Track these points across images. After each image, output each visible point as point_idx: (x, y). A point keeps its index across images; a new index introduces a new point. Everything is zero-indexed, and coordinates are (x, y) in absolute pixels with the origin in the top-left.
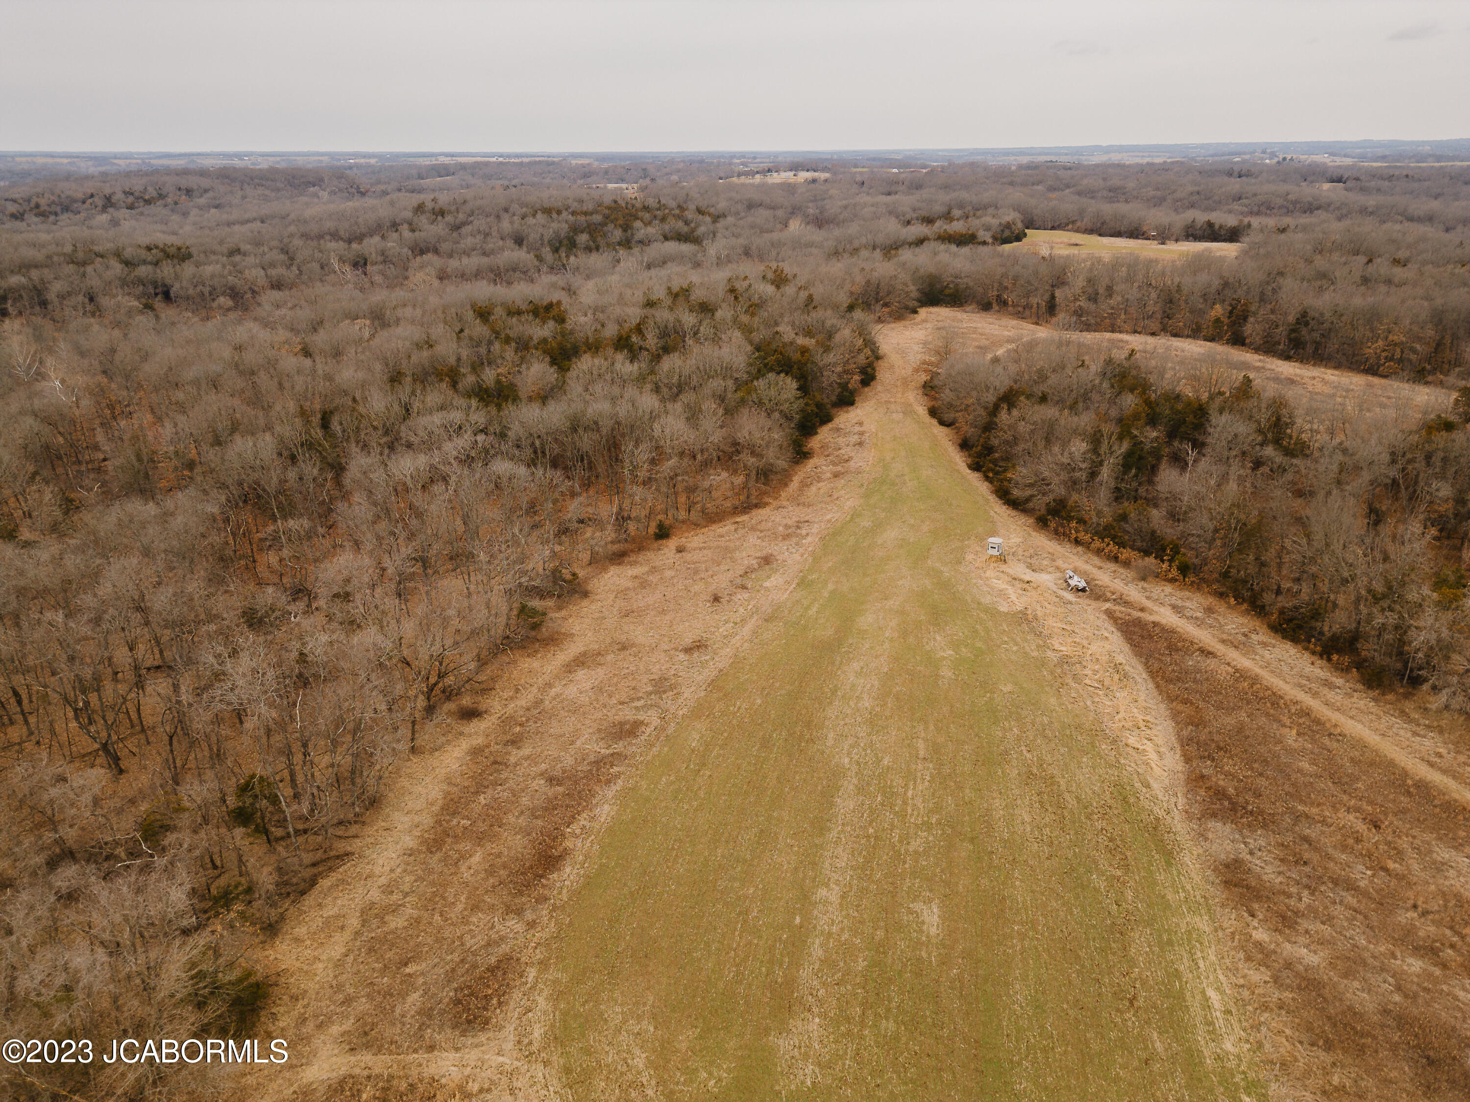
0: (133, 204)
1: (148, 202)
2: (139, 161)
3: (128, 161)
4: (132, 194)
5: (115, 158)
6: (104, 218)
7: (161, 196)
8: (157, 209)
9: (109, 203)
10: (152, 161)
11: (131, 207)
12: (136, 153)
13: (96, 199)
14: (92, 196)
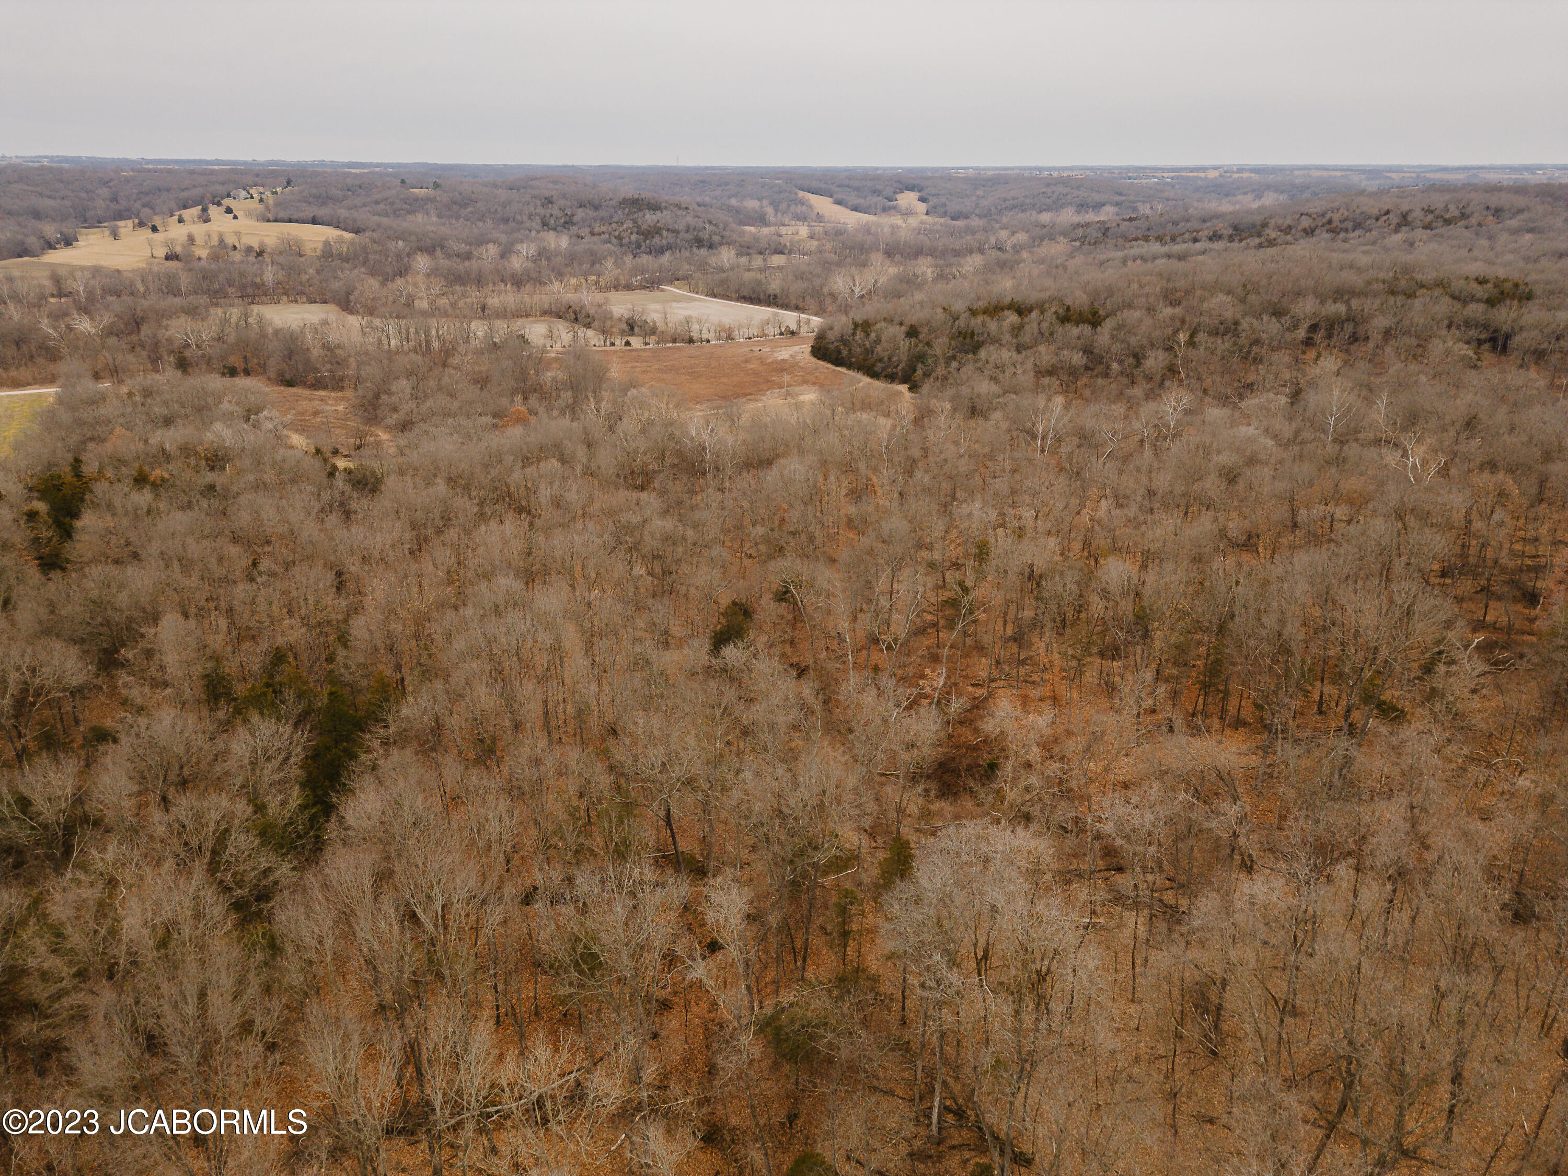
0: (1430, 223)
1: (1448, 222)
2: (1414, 175)
3: (1402, 175)
4: (1432, 212)
5: (1389, 171)
6: (1398, 237)
7: (1464, 216)
8: (1457, 230)
9: (1405, 220)
10: (1428, 175)
11: (1428, 227)
12: (1409, 167)
13: (1391, 216)
14: (1388, 212)
